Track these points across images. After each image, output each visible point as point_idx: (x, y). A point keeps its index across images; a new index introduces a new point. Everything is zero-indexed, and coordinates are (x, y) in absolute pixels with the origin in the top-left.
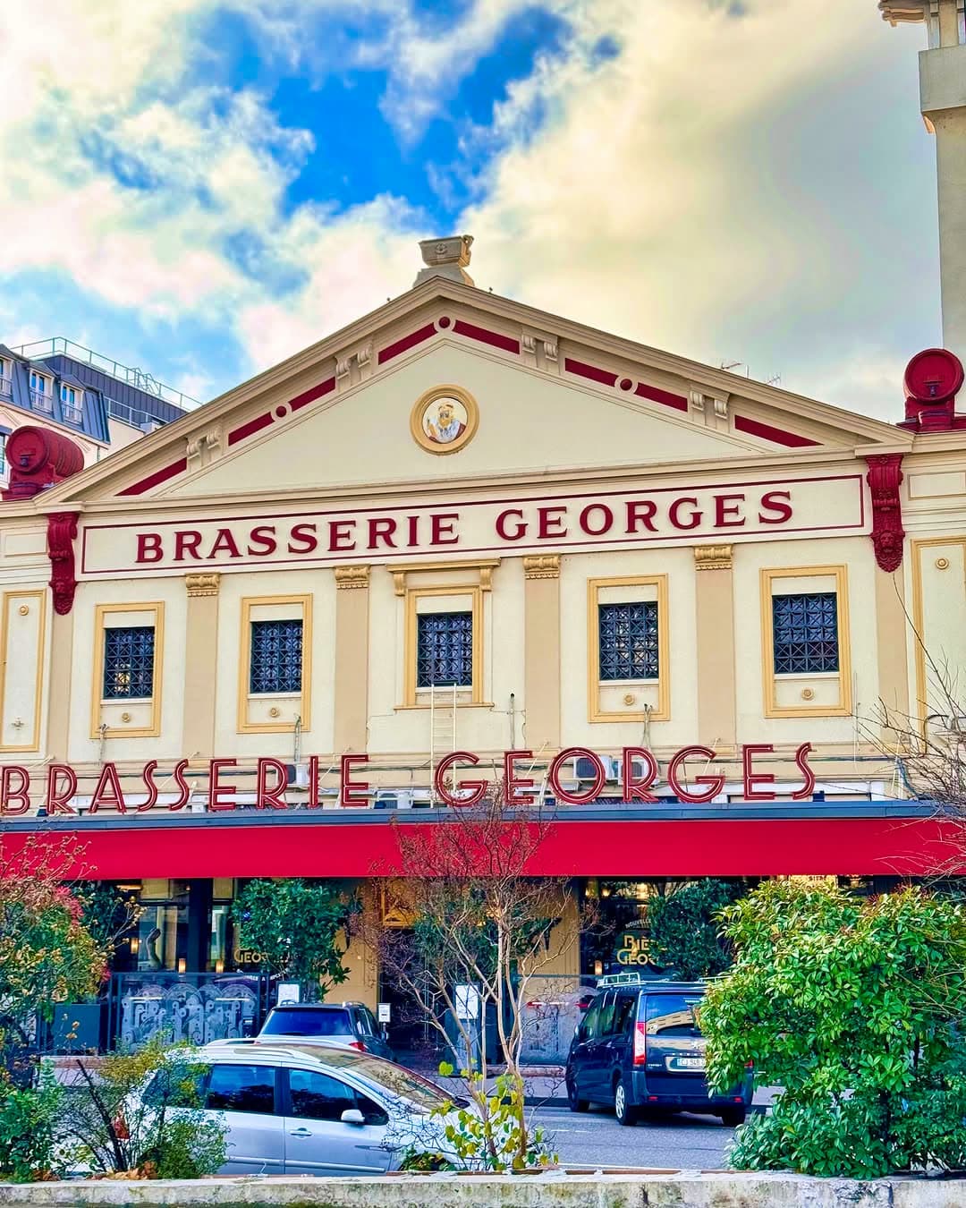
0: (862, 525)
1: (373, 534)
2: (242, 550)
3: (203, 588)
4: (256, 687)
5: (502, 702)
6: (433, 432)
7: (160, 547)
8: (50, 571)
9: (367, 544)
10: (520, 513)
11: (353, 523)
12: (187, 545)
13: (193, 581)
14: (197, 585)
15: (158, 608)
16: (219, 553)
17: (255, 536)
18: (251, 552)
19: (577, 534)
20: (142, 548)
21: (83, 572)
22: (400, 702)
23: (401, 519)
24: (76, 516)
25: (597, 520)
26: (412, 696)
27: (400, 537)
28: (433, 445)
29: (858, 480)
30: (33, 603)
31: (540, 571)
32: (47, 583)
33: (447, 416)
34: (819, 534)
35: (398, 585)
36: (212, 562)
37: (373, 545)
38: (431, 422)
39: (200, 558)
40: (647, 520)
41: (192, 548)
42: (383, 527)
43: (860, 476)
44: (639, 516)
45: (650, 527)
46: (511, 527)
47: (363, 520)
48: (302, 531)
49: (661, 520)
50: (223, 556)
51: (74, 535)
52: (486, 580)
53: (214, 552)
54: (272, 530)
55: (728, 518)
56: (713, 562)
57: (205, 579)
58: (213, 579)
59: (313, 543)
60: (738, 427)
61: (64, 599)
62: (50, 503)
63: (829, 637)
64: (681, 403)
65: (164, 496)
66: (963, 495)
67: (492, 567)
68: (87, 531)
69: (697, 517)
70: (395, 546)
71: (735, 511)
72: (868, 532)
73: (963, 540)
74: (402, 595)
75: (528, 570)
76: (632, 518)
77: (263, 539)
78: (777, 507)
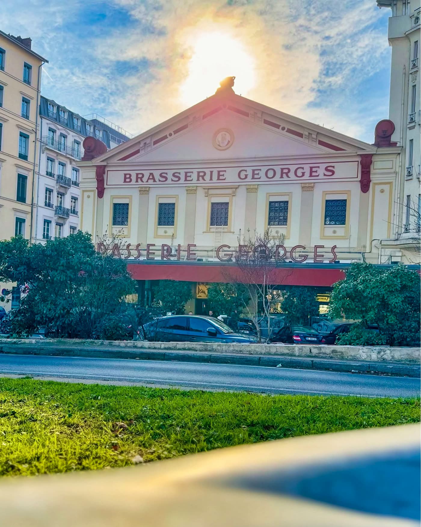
0: (357, 178)
1: (199, 176)
2: (157, 180)
3: (144, 191)
4: (160, 224)
5: (237, 232)
6: (219, 143)
7: (131, 178)
8: (97, 184)
9: (196, 179)
10: (246, 171)
11: (192, 172)
12: (140, 178)
13: (141, 189)
14: (142, 191)
15: (130, 197)
17: (161, 175)
18: (160, 181)
19: (264, 178)
20: (125, 178)
21: (107, 185)
22: (205, 230)
23: (208, 171)
24: (105, 166)
25: (270, 174)
26: (209, 229)
27: (207, 177)
28: (219, 148)
29: (357, 163)
30: (91, 194)
32: (96, 188)
33: (224, 138)
34: (343, 180)
35: (205, 193)
36: (147, 183)
37: (198, 180)
38: (219, 140)
39: (143, 182)
40: (287, 174)
42: (202, 174)
43: (358, 161)
44: (285, 173)
45: (288, 177)
46: (243, 175)
47: (195, 171)
48: (176, 174)
49: (292, 175)
50: (151, 182)
51: (104, 173)
52: (234, 192)
53: (148, 180)
54: (167, 174)
55: (314, 174)
56: (308, 188)
58: (148, 189)
59: (179, 178)
60: (319, 144)
61: (101, 193)
62: (97, 162)
63: (343, 214)
64: (301, 135)
65: (133, 161)
66: (392, 168)
67: (236, 188)
68: (108, 172)
69: (304, 173)
71: (316, 172)
72: (360, 180)
73: (390, 183)
74: (208, 196)
75: (248, 189)
76: (282, 173)
77: (164, 177)
78: (330, 170)
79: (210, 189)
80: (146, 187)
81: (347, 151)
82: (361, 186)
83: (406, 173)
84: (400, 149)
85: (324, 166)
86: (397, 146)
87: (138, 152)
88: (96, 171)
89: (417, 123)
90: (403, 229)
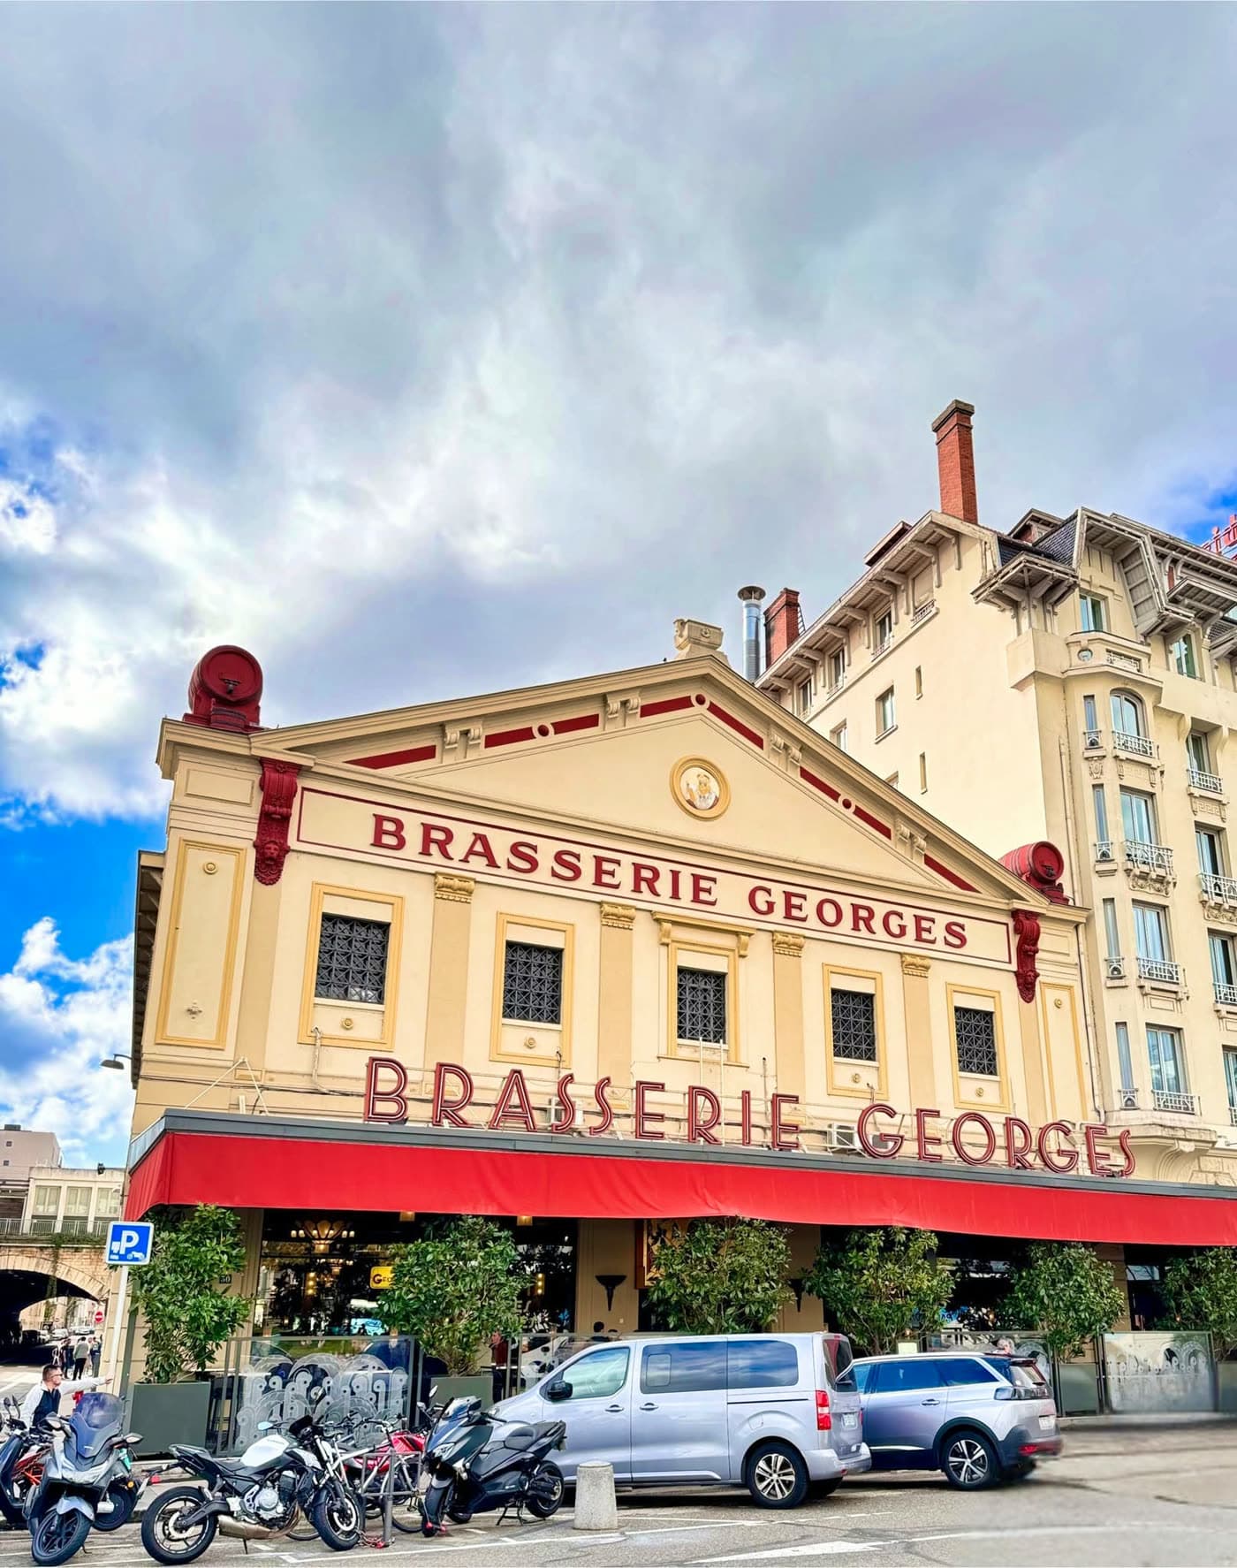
0: (1010, 962)
1: (638, 879)
2: (500, 861)
3: (452, 890)
5: (755, 1065)
6: (692, 795)
7: (401, 833)
9: (632, 886)
10: (767, 891)
11: (618, 862)
12: (437, 841)
13: (444, 882)
14: (450, 887)
15: (396, 902)
16: (471, 858)
17: (515, 849)
18: (510, 866)
19: (813, 922)
20: (379, 832)
21: (298, 840)
23: (664, 869)
24: (298, 769)
25: (829, 914)
26: (673, 1046)
27: (664, 885)
30: (225, 862)
31: (787, 947)
32: (251, 842)
33: (706, 785)
35: (661, 934)
36: (463, 865)
37: (637, 889)
38: (691, 786)
39: (452, 859)
40: (867, 922)
41: (442, 846)
42: (646, 874)
44: (862, 918)
45: (870, 929)
46: (761, 899)
47: (627, 860)
48: (567, 858)
49: (877, 923)
50: (478, 863)
51: (292, 795)
52: (742, 946)
53: (467, 856)
56: (915, 968)
57: (461, 883)
58: (469, 885)
59: (577, 873)
61: (269, 866)
62: (271, 747)
63: (989, 1047)
64: (886, 832)
65: (413, 780)
66: (1068, 955)
67: (750, 935)
68: (306, 792)
69: (903, 929)
70: (658, 895)
71: (929, 931)
72: (1015, 969)
73: (1070, 988)
74: (667, 945)
75: (777, 944)
76: (856, 918)
77: (524, 856)
78: (956, 934)
79: (674, 923)
80: (462, 879)
81: (986, 896)
82: (1018, 985)
83: (1104, 971)
84: (1085, 914)
85: (942, 920)
86: (1074, 907)
87: (428, 753)
88: (257, 778)
89: (1120, 865)
90: (1118, 1102)
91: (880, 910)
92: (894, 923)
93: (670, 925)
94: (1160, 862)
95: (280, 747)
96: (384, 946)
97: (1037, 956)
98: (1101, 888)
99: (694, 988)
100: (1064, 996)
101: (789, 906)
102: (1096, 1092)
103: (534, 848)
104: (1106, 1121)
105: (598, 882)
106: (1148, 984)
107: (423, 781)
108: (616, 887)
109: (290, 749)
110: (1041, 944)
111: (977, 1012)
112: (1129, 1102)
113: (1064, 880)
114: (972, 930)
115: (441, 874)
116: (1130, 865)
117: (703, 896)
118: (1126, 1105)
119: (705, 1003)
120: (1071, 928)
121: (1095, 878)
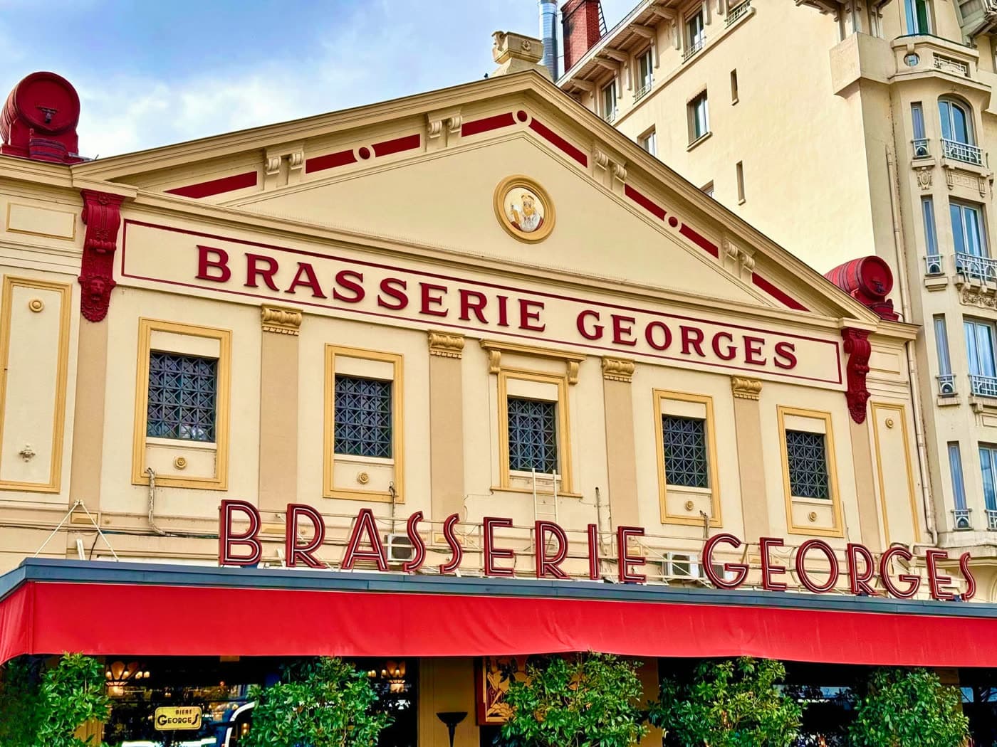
0: (841, 383)
1: (465, 306)
2: (326, 291)
3: (283, 324)
5: (588, 495)
6: (516, 217)
7: (226, 265)
8: (79, 263)
9: (459, 314)
10: (596, 315)
11: (444, 289)
12: (261, 271)
13: (271, 313)
14: (277, 320)
15: (224, 337)
16: (298, 289)
17: (340, 278)
18: (336, 296)
19: (643, 346)
20: (203, 264)
21: (123, 274)
22: (496, 484)
23: (491, 295)
24: (118, 201)
25: (658, 337)
26: (505, 478)
27: (491, 312)
29: (835, 346)
30: (52, 300)
31: (617, 373)
32: (76, 279)
33: (530, 206)
35: (491, 362)
36: (289, 297)
37: (464, 316)
38: (515, 208)
39: (278, 290)
40: (697, 344)
41: (268, 277)
42: (473, 300)
43: (836, 343)
44: (691, 341)
46: (589, 323)
47: (454, 287)
48: (392, 286)
49: (706, 346)
50: (304, 294)
51: (115, 227)
52: (573, 373)
53: (293, 286)
57: (288, 315)
58: (295, 318)
59: (404, 302)
60: (754, 281)
61: (96, 302)
62: (92, 178)
63: (821, 470)
64: (713, 250)
65: (235, 208)
66: (898, 373)
67: (579, 361)
68: (128, 225)
69: (732, 351)
70: (486, 323)
71: (759, 352)
72: (846, 389)
73: (900, 407)
74: (496, 374)
75: (606, 370)
76: (686, 341)
77: (350, 285)
78: (786, 355)
79: (503, 351)
80: (289, 310)
81: (815, 315)
82: (849, 406)
83: (935, 389)
84: (915, 330)
85: (772, 341)
86: (904, 323)
87: (249, 180)
88: (79, 211)
89: (951, 279)
90: (950, 522)
91: (709, 332)
92: (724, 344)
93: (499, 353)
94: (991, 275)
95: (101, 178)
96: (212, 382)
97: (867, 374)
98: (932, 303)
99: (524, 418)
100: (895, 415)
101: (617, 331)
102: (929, 513)
103: (360, 277)
104: (939, 541)
105: (425, 310)
106: (980, 402)
107: (247, 209)
108: (444, 315)
109: (111, 180)
110: (871, 364)
111: (808, 434)
112: (962, 523)
113: (894, 296)
114: (802, 350)
115: (269, 306)
116: (960, 279)
117: (531, 322)
118: (959, 527)
119: (536, 433)
120: (902, 345)
121: (925, 293)
